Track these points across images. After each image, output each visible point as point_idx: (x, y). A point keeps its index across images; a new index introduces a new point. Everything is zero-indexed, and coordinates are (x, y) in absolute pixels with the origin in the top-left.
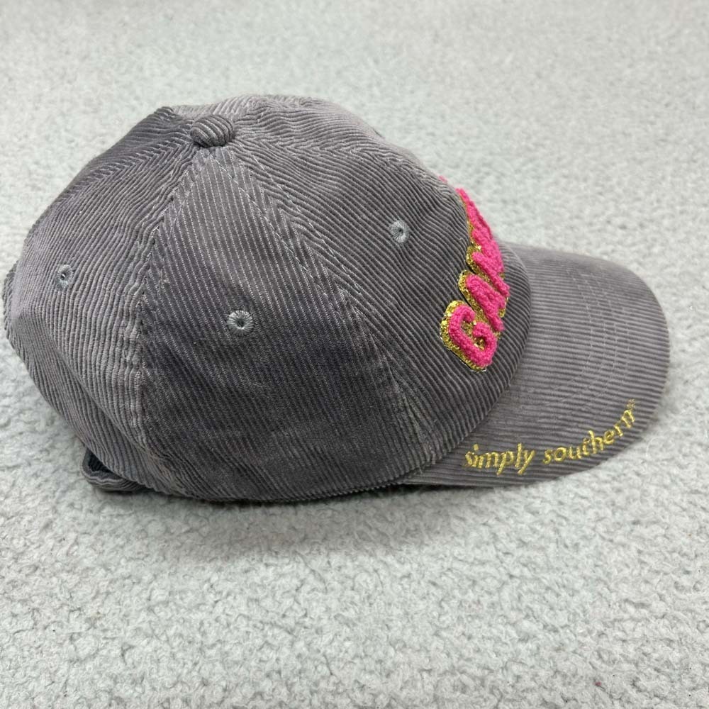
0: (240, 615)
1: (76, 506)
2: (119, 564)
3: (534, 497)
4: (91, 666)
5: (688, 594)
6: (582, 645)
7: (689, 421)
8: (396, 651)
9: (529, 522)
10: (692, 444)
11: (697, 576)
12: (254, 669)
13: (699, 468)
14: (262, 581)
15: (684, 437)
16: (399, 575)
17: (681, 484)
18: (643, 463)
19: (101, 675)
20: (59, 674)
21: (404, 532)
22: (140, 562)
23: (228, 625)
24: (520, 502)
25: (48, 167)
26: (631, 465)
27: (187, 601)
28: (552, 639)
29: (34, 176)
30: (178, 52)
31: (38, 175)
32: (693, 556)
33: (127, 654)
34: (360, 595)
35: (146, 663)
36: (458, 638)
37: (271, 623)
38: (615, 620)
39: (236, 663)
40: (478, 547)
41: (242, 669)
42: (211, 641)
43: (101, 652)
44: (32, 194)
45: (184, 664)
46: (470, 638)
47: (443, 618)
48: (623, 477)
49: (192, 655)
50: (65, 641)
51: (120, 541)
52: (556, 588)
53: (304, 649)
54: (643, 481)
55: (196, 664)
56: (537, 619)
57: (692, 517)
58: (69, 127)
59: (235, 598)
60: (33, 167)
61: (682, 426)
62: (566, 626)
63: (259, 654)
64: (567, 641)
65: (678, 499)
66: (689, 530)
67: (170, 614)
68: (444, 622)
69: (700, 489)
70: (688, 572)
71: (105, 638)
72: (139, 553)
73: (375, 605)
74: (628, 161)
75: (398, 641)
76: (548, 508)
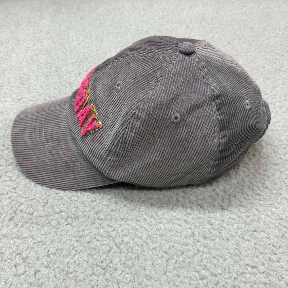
0: (84, 260)
1: (23, 212)
2: (38, 236)
3: (212, 218)
4: (22, 278)
5: (275, 264)
6: (226, 283)
7: (281, 189)
8: (147, 280)
9: (208, 228)
10: (282, 198)
11: (279, 256)
12: (87, 284)
13: (284, 209)
14: (95, 247)
15: (278, 195)
16: (151, 248)
17: (275, 215)
18: (260, 205)
19: (25, 282)
20: (9, 280)
21: (156, 230)
22: (46, 236)
23: (79, 264)
24: (205, 219)
25: (28, 75)
26: (255, 206)
27: (63, 253)
28: (214, 279)
29: (23, 79)
30: (84, 31)
31: (24, 78)
32: (278, 247)
33: (37, 274)
34: (134, 255)
35: (44, 278)
36: (174, 276)
37: (96, 265)
38: (242, 273)
39: (80, 281)
40: (186, 238)
41: (82, 284)
42: (71, 271)
43: (26, 273)
44: (21, 86)
45: (59, 280)
46: (179, 276)
47: (168, 267)
48: (250, 211)
49: (63, 276)
50: (13, 267)
51: (39, 227)
52: (218, 257)
53: (109, 277)
54: (259, 213)
55: (64, 280)
56: (208, 270)
57: (279, 230)
58: (38, 60)
59: (83, 253)
60: (22, 75)
61: (278, 190)
62: (220, 274)
63: (90, 277)
64: (220, 281)
65: (274, 222)
66: (278, 236)
67: (56, 258)
68: (168, 269)
69: (284, 218)
70: (276, 254)
71: (29, 267)
72: (46, 232)
73: (140, 260)
74: (263, 78)
75: (148, 276)
76: (217, 222)
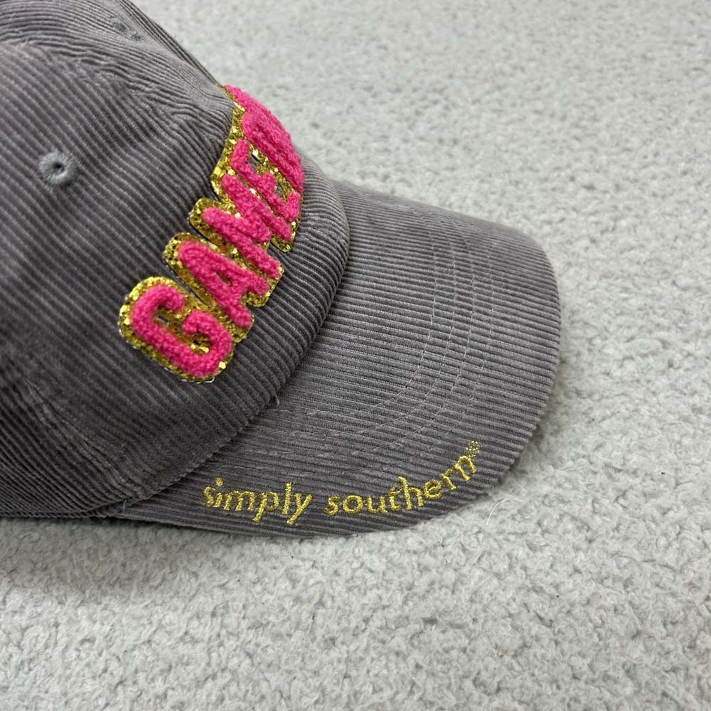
7: (572, 481)
9: (281, 593)
10: (563, 515)
13: (558, 554)
15: (555, 503)
16: (81, 637)
24: (282, 562)
26: (459, 533)
32: (493, 689)
34: (22, 654)
40: (198, 618)
48: (439, 549)
57: (515, 628)
61: (559, 486)
65: (508, 596)
66: (504, 648)
69: (546, 588)
73: (33, 673)
76: (317, 576)
